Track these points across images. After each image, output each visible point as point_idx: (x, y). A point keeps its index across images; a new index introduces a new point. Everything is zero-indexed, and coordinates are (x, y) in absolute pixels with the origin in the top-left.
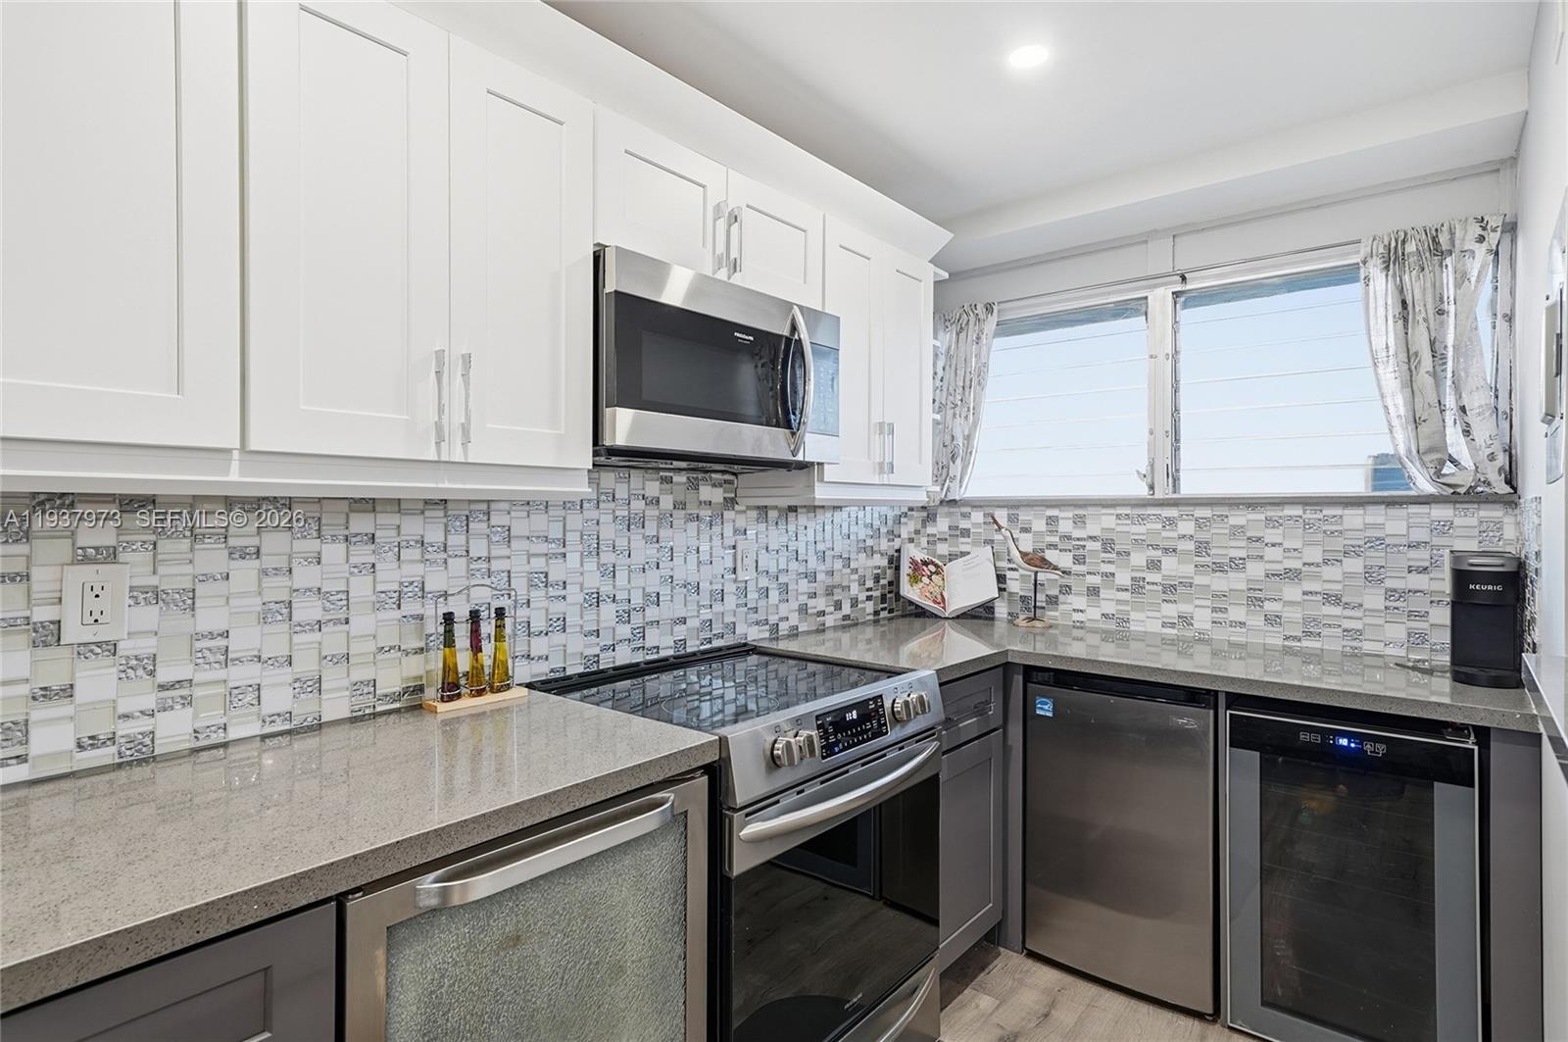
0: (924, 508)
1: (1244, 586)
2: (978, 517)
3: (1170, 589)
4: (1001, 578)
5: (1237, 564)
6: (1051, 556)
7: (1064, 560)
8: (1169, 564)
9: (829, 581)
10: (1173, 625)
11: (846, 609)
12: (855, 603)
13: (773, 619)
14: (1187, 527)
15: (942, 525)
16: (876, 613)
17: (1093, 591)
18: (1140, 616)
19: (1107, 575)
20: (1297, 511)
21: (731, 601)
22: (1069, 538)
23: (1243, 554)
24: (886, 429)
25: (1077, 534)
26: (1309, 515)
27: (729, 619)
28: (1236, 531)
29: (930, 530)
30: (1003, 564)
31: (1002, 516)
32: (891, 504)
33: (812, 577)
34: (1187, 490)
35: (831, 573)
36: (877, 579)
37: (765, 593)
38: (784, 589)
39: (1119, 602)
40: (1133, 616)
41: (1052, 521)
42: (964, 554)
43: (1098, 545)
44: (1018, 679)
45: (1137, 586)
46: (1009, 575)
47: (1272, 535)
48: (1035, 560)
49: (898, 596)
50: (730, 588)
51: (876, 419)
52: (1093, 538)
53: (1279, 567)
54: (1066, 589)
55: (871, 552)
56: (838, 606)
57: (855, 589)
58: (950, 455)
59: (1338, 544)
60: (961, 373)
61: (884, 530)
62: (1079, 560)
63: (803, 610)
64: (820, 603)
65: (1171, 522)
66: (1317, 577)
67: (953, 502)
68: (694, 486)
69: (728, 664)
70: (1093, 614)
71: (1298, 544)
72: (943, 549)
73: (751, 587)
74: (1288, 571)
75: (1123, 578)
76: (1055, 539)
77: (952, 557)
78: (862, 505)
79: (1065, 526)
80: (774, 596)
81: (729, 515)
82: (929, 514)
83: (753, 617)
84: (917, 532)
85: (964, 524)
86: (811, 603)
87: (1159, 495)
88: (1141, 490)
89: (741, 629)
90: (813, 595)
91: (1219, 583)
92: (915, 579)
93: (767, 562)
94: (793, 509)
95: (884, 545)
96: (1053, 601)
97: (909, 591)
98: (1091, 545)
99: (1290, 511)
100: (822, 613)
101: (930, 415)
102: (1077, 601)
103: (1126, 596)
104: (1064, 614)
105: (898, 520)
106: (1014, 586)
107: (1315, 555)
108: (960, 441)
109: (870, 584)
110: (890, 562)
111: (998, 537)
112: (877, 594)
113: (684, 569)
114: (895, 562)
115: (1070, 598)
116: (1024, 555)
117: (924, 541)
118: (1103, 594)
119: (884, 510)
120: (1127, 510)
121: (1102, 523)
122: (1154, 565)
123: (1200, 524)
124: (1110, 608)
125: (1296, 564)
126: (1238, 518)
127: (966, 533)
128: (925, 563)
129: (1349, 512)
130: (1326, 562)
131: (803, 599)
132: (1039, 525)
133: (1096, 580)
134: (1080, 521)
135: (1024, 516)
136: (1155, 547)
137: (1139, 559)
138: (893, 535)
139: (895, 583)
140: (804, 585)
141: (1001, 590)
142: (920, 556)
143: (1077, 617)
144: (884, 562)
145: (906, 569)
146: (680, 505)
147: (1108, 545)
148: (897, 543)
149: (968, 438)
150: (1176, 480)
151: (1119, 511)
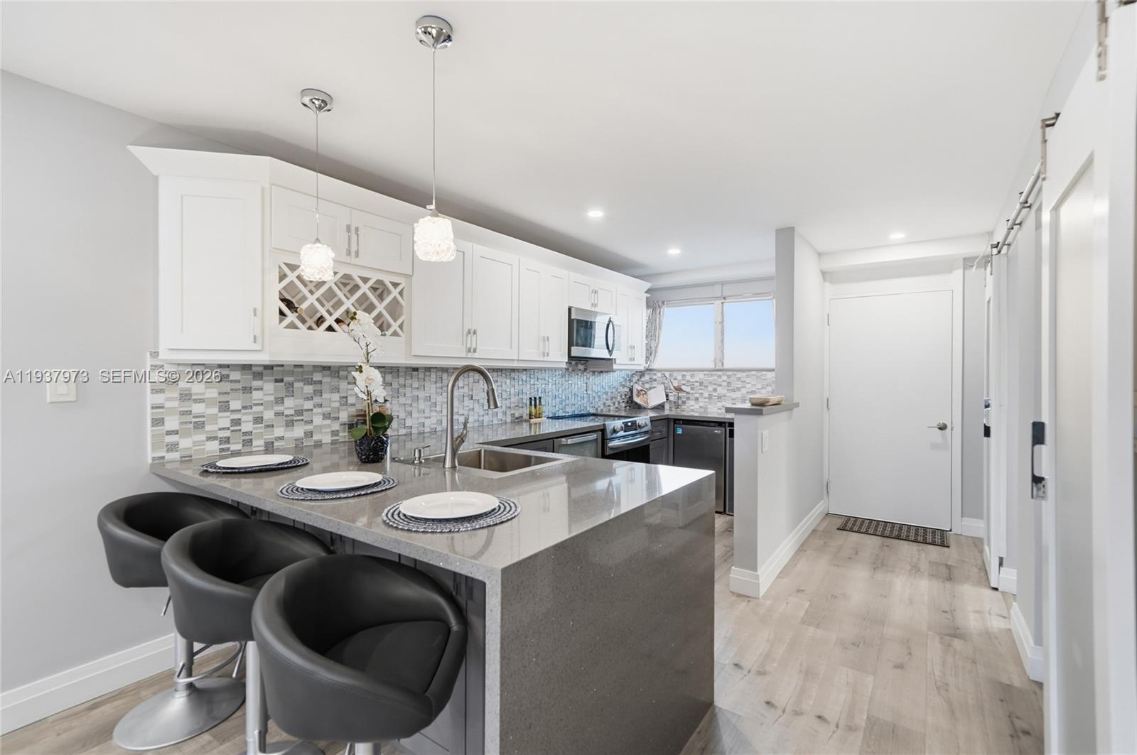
0: (640, 372)
1: (740, 396)
2: (659, 375)
3: (719, 397)
4: (667, 396)
5: (739, 389)
6: (683, 387)
7: (687, 389)
8: (719, 389)
9: (612, 396)
10: (720, 409)
11: (616, 405)
12: (619, 403)
13: (596, 406)
14: (725, 378)
15: (647, 378)
16: (625, 407)
17: (697, 399)
18: (711, 406)
19: (701, 394)
20: (754, 373)
21: (586, 400)
22: (689, 381)
23: (740, 386)
24: (633, 347)
25: (691, 380)
26: (758, 374)
27: (585, 405)
28: (739, 379)
29: (643, 379)
30: (668, 391)
31: (667, 374)
32: (630, 370)
33: (606, 393)
34: (726, 366)
35: (612, 393)
36: (626, 395)
37: (594, 398)
38: (599, 397)
39: (704, 402)
40: (709, 406)
41: (684, 376)
42: (655, 387)
43: (698, 384)
44: (672, 423)
45: (710, 397)
46: (670, 394)
47: (748, 380)
48: (679, 389)
49: (632, 401)
50: (585, 395)
51: (629, 344)
52: (697, 382)
53: (750, 390)
54: (688, 399)
55: (624, 386)
56: (614, 403)
57: (619, 398)
58: (650, 353)
59: (765, 383)
60: (653, 325)
61: (628, 379)
62: (692, 389)
63: (604, 404)
64: (609, 402)
65: (720, 376)
66: (760, 393)
67: (651, 370)
68: (576, 364)
69: (585, 418)
70: (697, 406)
71: (755, 383)
72: (647, 386)
73: (591, 396)
74: (752, 391)
75: (706, 395)
76: (685, 382)
77: (650, 388)
78: (621, 370)
79: (688, 378)
80: (597, 399)
81: (585, 373)
82: (642, 374)
83: (591, 405)
84: (638, 380)
85: (654, 377)
86: (607, 402)
87: (717, 368)
88: (712, 366)
89: (588, 408)
90: (607, 400)
91: (734, 395)
92: (638, 396)
93: (595, 389)
94: (602, 372)
95: (628, 384)
96: (684, 403)
97: (636, 399)
98: (696, 384)
99: (753, 373)
100: (609, 406)
101: (645, 342)
102: (692, 402)
103: (707, 400)
104: (688, 407)
105: (632, 376)
106: (671, 398)
107: (759, 386)
108: (653, 349)
109: (623, 397)
110: (630, 390)
111: (666, 381)
112: (626, 400)
113: (575, 390)
114: (631, 390)
115: (690, 402)
116: (674, 387)
117: (640, 383)
118: (700, 400)
119: (628, 372)
120: (707, 373)
121: (700, 376)
122: (715, 390)
123: (729, 377)
124: (702, 405)
125: (755, 389)
126: (739, 375)
127: (655, 380)
128: (641, 390)
129: (768, 373)
130: (762, 388)
131: (604, 401)
132: (680, 377)
133: (697, 395)
134: (692, 376)
135: (675, 374)
136: (715, 384)
137: (711, 388)
138: (630, 381)
139: (631, 397)
140: (605, 396)
141: (667, 400)
142: (640, 388)
143: (691, 407)
144: (628, 390)
145: (635, 392)
146: (573, 371)
147: (701, 384)
148: (632, 384)
149: (656, 347)
150: (723, 363)
151: (705, 373)
